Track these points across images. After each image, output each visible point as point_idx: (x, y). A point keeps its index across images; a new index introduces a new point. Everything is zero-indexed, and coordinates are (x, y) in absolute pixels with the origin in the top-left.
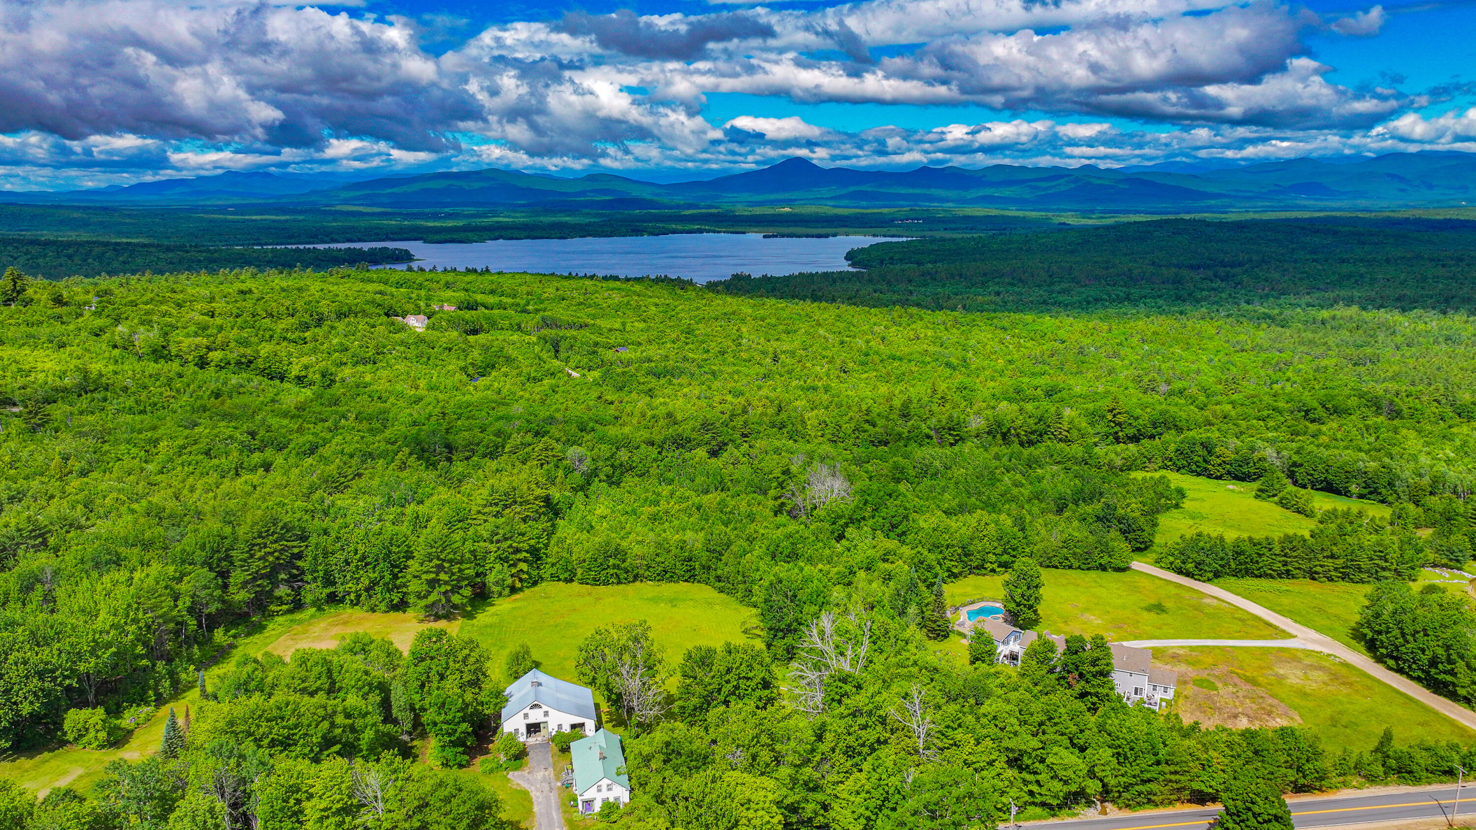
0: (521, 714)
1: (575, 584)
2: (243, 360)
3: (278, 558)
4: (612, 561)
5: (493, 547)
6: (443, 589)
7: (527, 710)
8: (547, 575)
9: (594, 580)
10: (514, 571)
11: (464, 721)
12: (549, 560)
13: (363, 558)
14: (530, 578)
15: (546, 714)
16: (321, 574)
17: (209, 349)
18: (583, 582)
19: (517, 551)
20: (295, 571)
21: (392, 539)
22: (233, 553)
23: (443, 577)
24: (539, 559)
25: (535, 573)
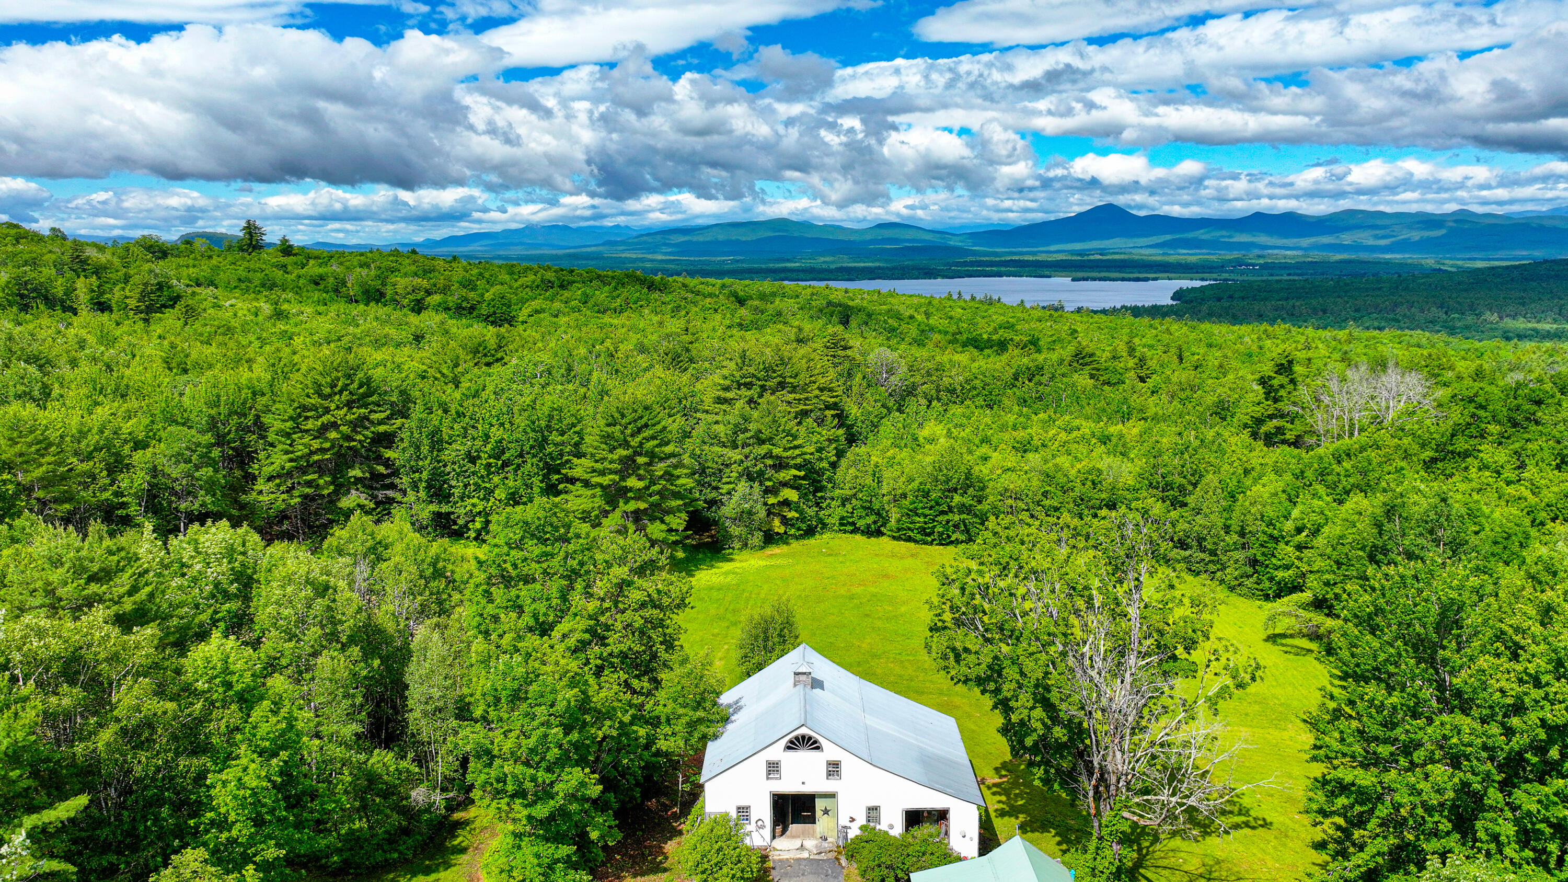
0: (759, 761)
1: (884, 539)
3: (349, 438)
4: (957, 499)
5: (736, 455)
6: (632, 506)
7: (777, 752)
8: (834, 521)
9: (922, 531)
10: (772, 500)
12: (837, 492)
13: (498, 452)
14: (803, 520)
15: (834, 769)
16: (425, 475)
17: (429, 293)
18: (902, 535)
19: (780, 465)
20: (381, 469)
21: (551, 417)
22: (267, 419)
23: (632, 482)
24: (822, 489)
25: (811, 512)
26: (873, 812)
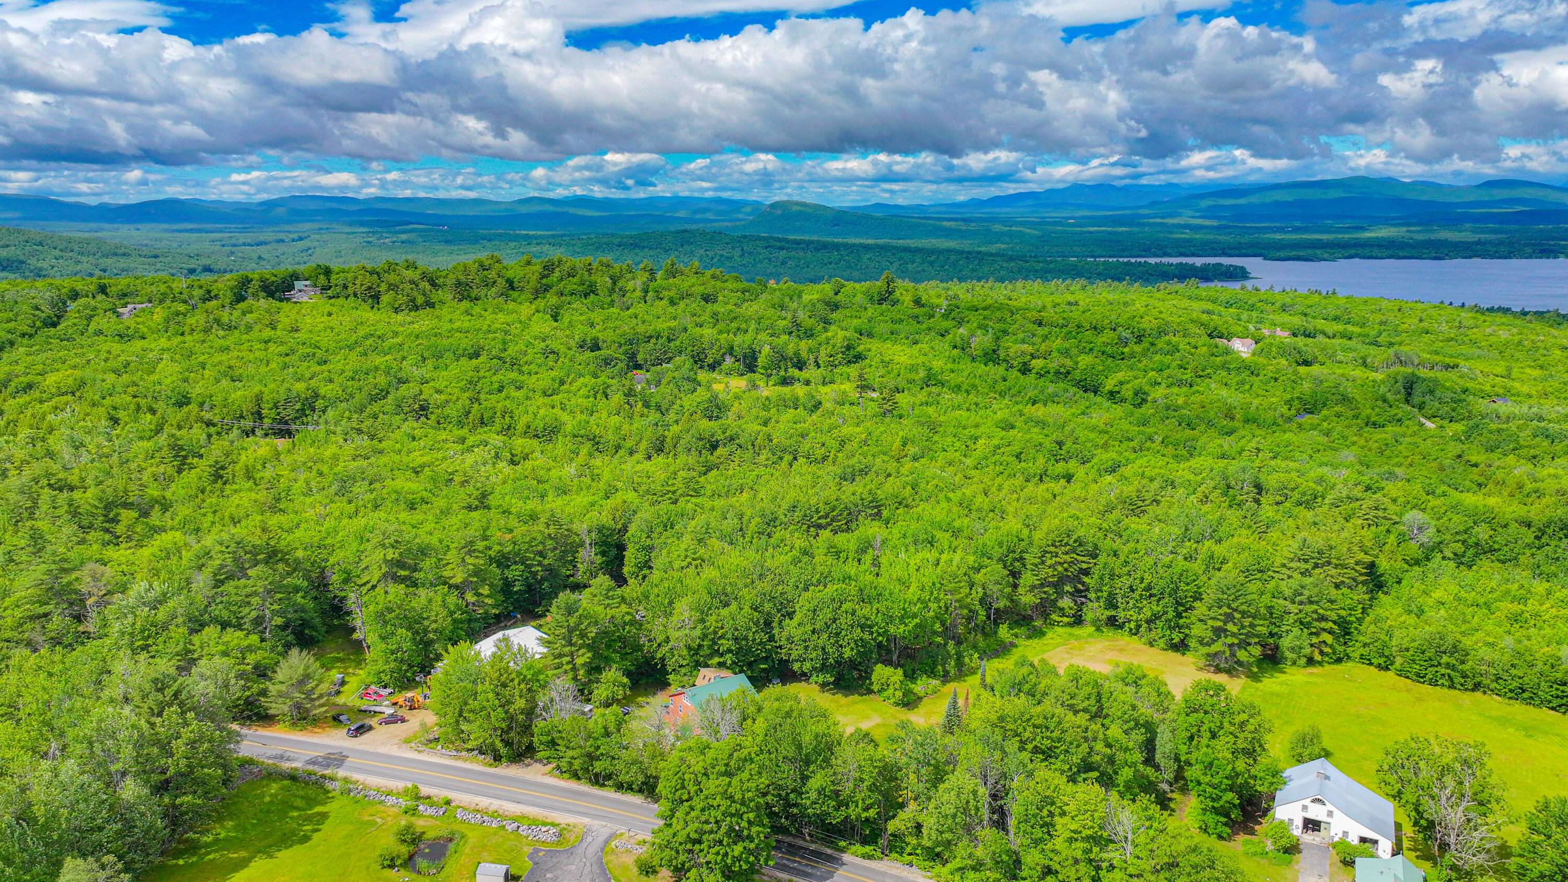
0: (1299, 805)
1: (1390, 674)
2: (1062, 370)
3: (1066, 570)
4: (1445, 659)
5: (1294, 608)
6: (1229, 640)
7: (1307, 802)
8: (1357, 655)
9: (1418, 675)
10: (1315, 640)
11: (1231, 790)
12: (1361, 638)
13: (1149, 588)
14: (1334, 653)
15: (1330, 814)
16: (1105, 594)
17: (1033, 357)
18: (1401, 673)
19: (1323, 618)
20: (1080, 586)
21: (1181, 575)
22: (1026, 556)
23: (1230, 627)
24: (1349, 634)
25: (1342, 649)
26: (1345, 834)
